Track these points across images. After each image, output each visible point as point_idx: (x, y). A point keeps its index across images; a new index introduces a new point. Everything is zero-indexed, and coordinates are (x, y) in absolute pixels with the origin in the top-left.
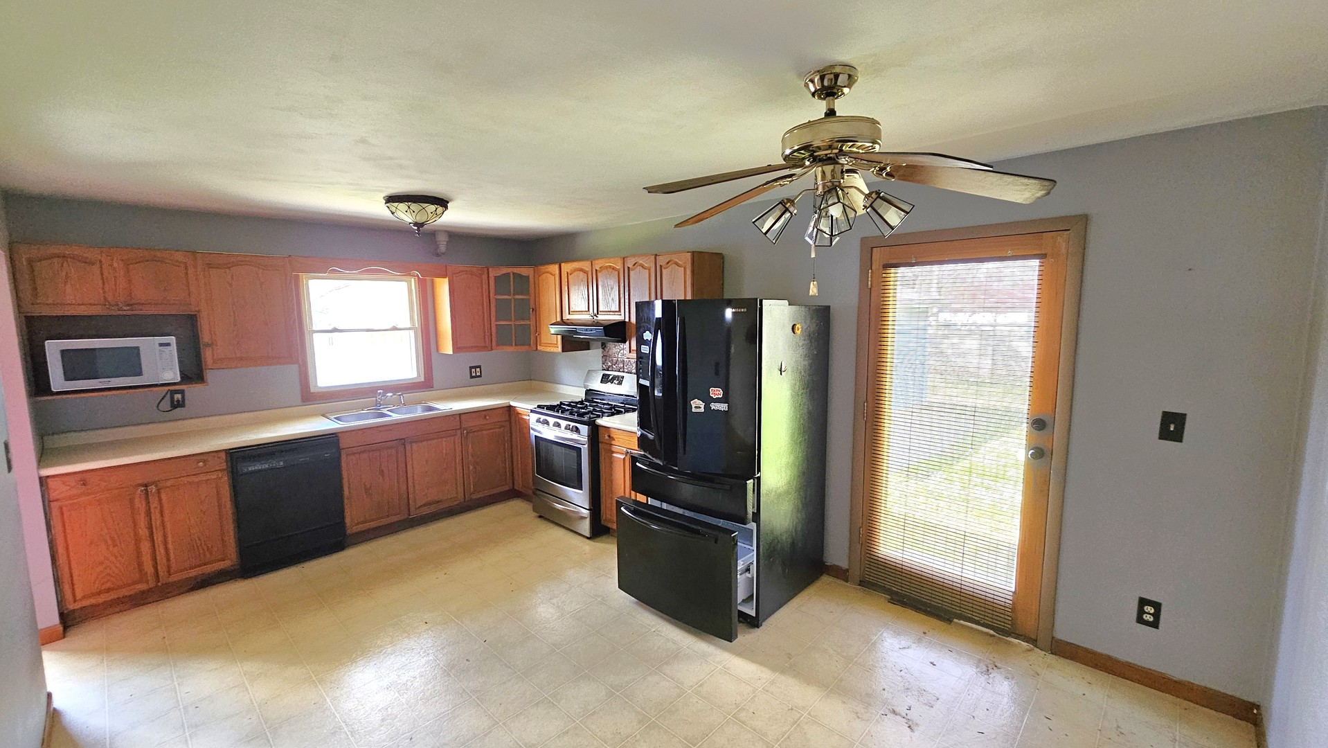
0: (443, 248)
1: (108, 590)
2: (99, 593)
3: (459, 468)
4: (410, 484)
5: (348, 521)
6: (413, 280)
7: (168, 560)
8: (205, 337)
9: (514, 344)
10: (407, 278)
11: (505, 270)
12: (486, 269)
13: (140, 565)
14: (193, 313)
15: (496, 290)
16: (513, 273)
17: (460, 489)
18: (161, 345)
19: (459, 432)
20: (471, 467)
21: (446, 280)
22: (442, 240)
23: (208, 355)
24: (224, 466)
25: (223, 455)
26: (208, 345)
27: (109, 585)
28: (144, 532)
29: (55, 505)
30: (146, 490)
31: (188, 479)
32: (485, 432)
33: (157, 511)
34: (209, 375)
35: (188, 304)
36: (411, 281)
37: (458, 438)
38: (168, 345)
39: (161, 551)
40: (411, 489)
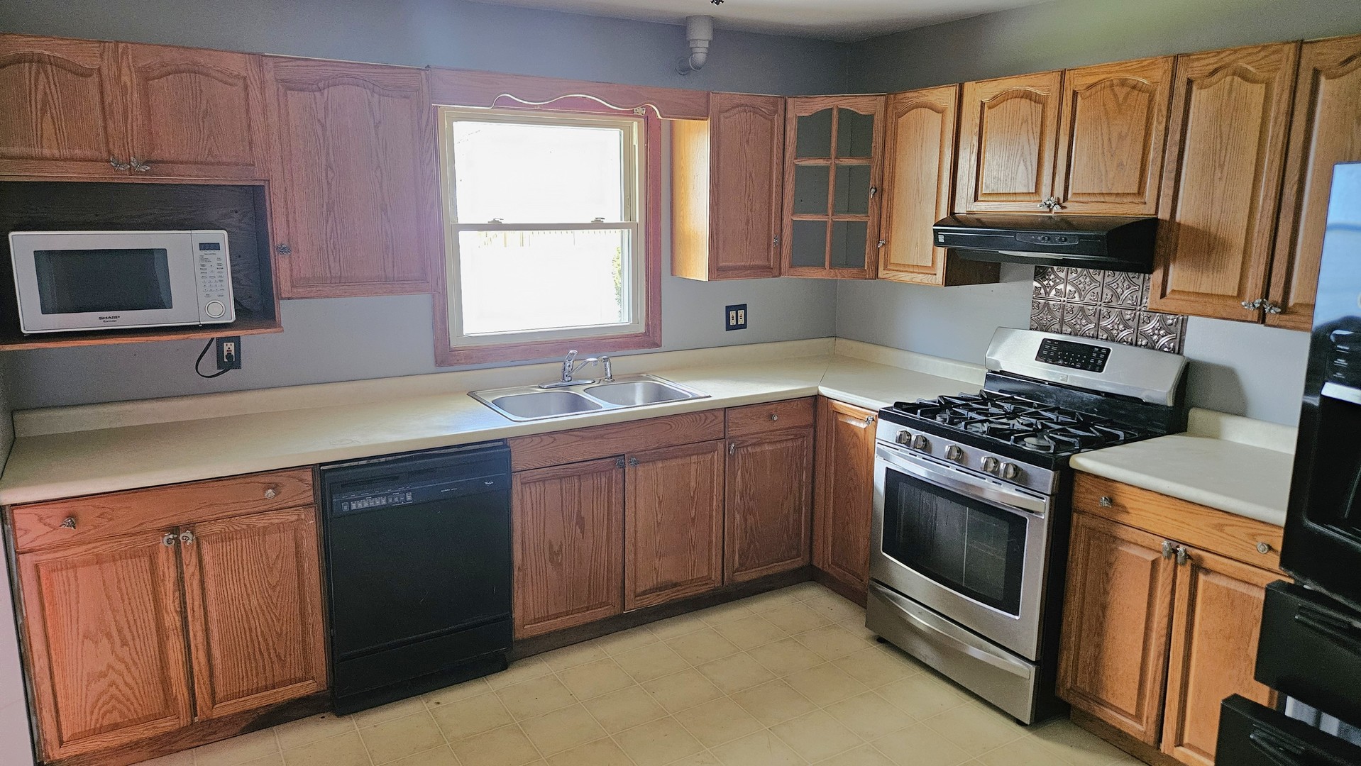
0: (700, 57)
1: (115, 727)
2: (99, 731)
3: (716, 518)
4: (629, 546)
5: (517, 614)
6: (635, 124)
7: (211, 675)
8: (278, 232)
9: (827, 263)
10: (626, 121)
11: (820, 103)
12: (781, 102)
13: (165, 682)
14: (257, 183)
15: (798, 148)
16: (841, 111)
17: (716, 561)
18: (204, 247)
19: (721, 445)
20: (738, 517)
21: (705, 126)
22: (701, 38)
23: (282, 268)
24: (309, 497)
25: (308, 476)
26: (283, 250)
27: (115, 717)
28: (171, 619)
29: (26, 561)
30: (177, 540)
31: (247, 521)
32: (767, 447)
33: (196, 583)
34: (285, 310)
35: (250, 165)
36: (630, 128)
37: (717, 457)
38: (216, 247)
39: (199, 657)
40: (630, 557)
